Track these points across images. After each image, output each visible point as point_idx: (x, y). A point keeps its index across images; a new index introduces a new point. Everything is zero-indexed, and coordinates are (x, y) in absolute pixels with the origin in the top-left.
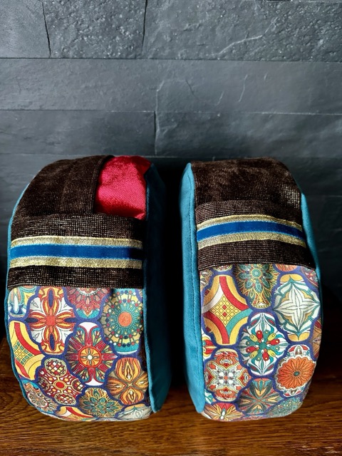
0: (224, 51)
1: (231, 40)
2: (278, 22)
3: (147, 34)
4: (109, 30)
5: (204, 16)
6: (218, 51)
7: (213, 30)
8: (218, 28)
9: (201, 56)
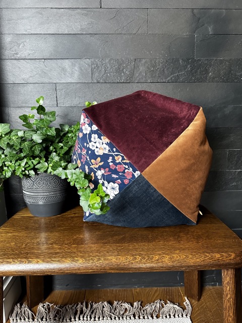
0: (169, 78)
1: (171, 74)
2: (190, 66)
3: (135, 72)
4: (119, 71)
5: (159, 65)
6: (166, 79)
7: (163, 70)
8: (165, 69)
9: (159, 81)
